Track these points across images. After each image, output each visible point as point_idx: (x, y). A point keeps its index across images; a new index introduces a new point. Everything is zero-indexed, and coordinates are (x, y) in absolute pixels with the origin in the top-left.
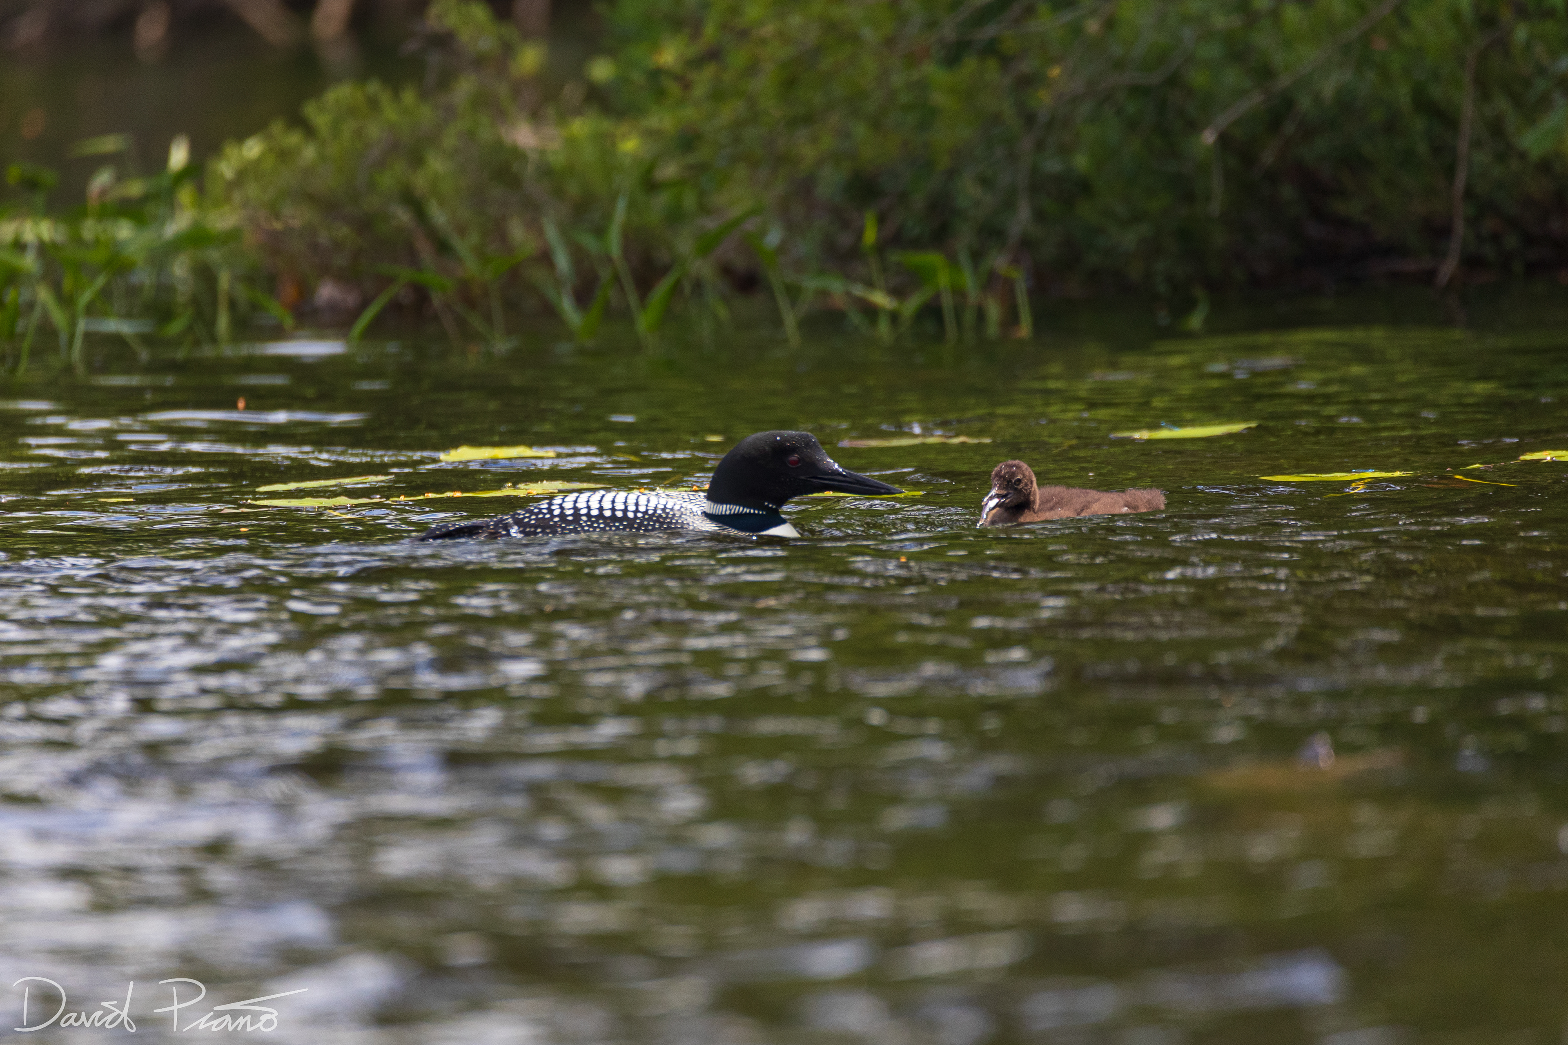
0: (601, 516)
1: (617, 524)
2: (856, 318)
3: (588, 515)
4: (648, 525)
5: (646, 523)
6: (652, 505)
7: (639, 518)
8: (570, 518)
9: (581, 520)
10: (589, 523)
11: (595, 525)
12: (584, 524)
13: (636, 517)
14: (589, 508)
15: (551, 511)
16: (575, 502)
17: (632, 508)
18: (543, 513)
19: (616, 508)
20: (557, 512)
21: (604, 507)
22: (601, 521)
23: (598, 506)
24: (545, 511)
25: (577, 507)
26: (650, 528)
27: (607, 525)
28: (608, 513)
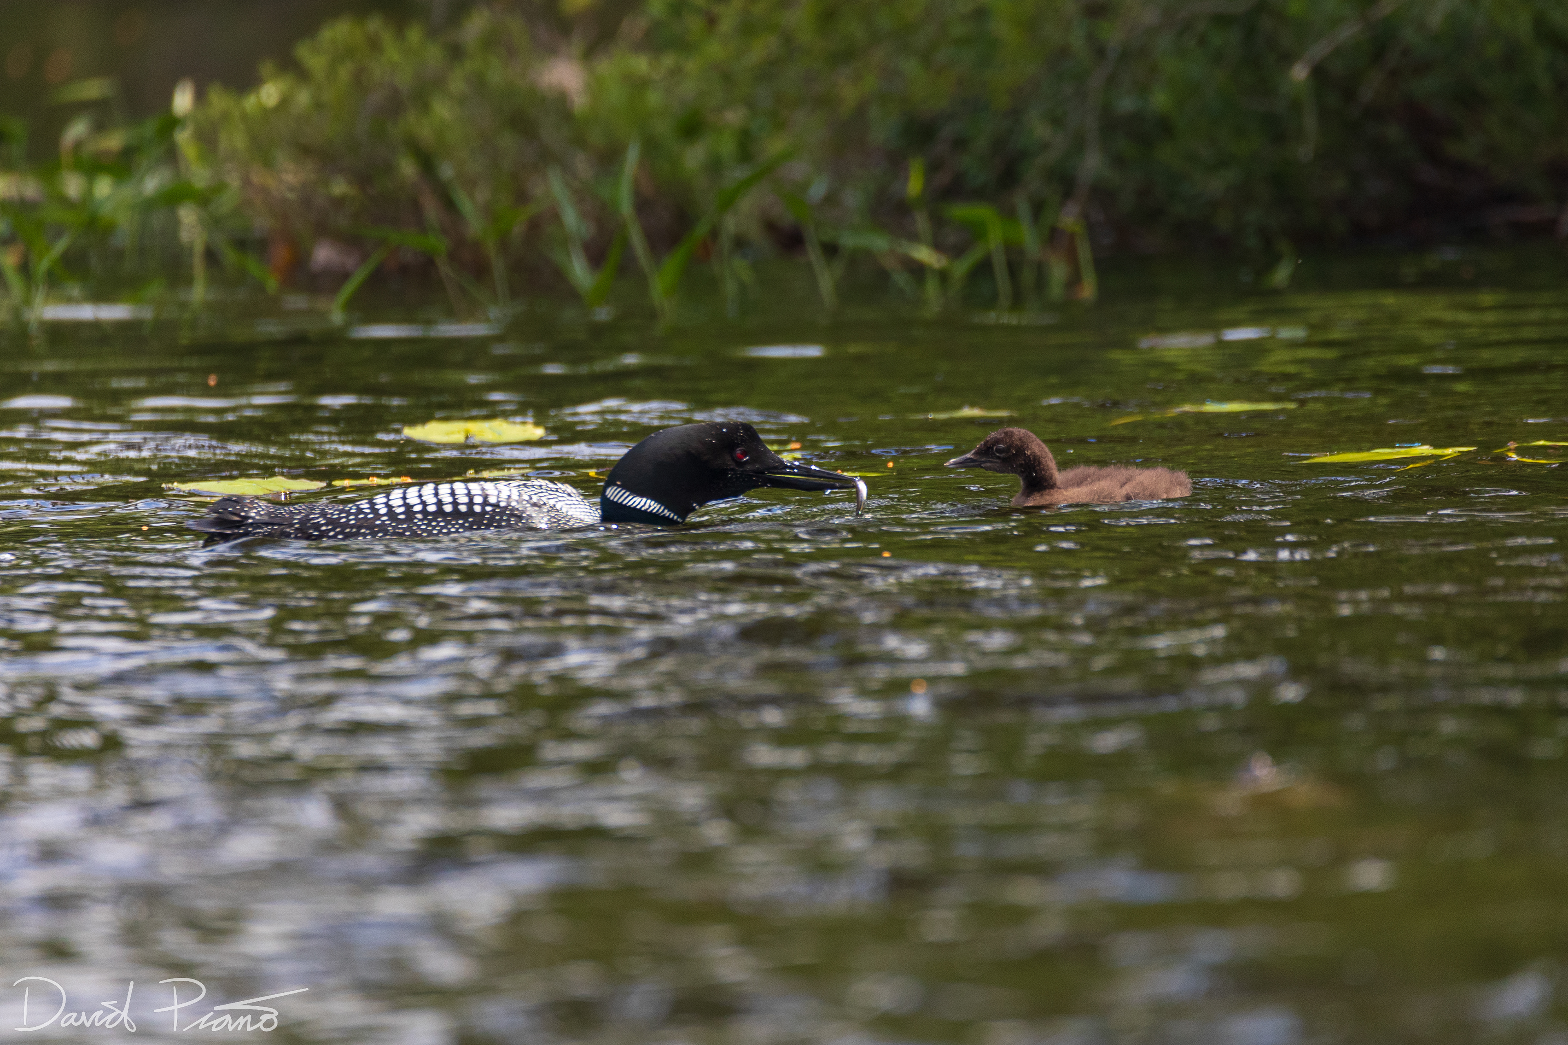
0: (440, 512)
1: (461, 522)
2: (901, 279)
3: (424, 512)
4: (501, 520)
5: (497, 518)
6: (504, 496)
7: (487, 513)
8: (402, 517)
9: (416, 518)
10: (425, 522)
11: (434, 524)
12: (420, 523)
13: (484, 512)
14: (424, 503)
15: (374, 511)
16: (404, 498)
17: (478, 500)
18: (364, 513)
19: (458, 501)
20: (383, 511)
21: (443, 500)
22: (439, 519)
23: (435, 500)
24: (368, 511)
25: (408, 504)
26: (503, 524)
27: (448, 523)
28: (448, 508)
